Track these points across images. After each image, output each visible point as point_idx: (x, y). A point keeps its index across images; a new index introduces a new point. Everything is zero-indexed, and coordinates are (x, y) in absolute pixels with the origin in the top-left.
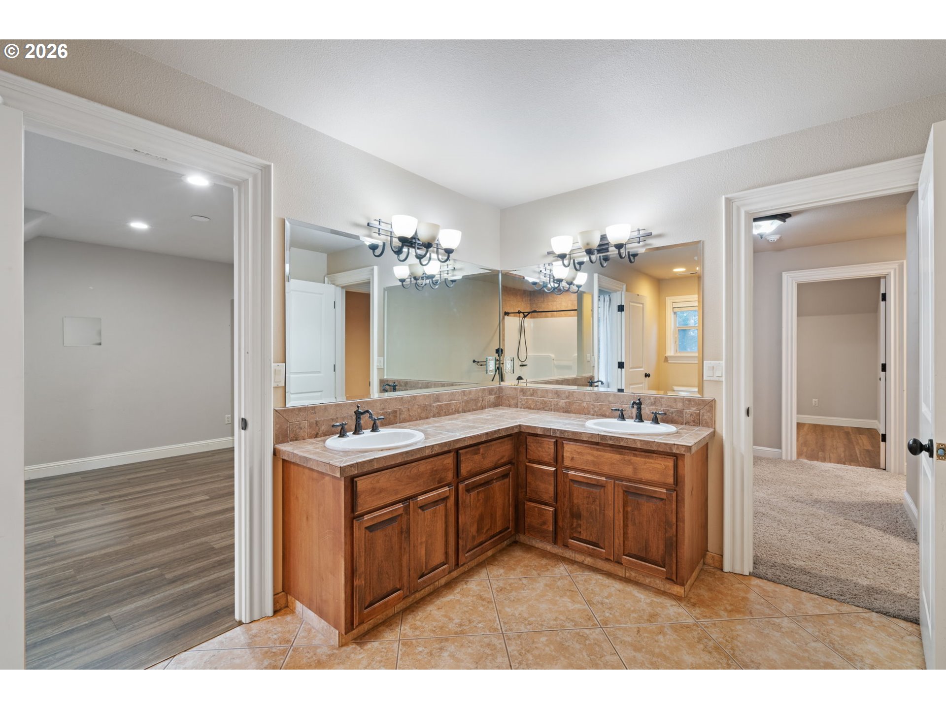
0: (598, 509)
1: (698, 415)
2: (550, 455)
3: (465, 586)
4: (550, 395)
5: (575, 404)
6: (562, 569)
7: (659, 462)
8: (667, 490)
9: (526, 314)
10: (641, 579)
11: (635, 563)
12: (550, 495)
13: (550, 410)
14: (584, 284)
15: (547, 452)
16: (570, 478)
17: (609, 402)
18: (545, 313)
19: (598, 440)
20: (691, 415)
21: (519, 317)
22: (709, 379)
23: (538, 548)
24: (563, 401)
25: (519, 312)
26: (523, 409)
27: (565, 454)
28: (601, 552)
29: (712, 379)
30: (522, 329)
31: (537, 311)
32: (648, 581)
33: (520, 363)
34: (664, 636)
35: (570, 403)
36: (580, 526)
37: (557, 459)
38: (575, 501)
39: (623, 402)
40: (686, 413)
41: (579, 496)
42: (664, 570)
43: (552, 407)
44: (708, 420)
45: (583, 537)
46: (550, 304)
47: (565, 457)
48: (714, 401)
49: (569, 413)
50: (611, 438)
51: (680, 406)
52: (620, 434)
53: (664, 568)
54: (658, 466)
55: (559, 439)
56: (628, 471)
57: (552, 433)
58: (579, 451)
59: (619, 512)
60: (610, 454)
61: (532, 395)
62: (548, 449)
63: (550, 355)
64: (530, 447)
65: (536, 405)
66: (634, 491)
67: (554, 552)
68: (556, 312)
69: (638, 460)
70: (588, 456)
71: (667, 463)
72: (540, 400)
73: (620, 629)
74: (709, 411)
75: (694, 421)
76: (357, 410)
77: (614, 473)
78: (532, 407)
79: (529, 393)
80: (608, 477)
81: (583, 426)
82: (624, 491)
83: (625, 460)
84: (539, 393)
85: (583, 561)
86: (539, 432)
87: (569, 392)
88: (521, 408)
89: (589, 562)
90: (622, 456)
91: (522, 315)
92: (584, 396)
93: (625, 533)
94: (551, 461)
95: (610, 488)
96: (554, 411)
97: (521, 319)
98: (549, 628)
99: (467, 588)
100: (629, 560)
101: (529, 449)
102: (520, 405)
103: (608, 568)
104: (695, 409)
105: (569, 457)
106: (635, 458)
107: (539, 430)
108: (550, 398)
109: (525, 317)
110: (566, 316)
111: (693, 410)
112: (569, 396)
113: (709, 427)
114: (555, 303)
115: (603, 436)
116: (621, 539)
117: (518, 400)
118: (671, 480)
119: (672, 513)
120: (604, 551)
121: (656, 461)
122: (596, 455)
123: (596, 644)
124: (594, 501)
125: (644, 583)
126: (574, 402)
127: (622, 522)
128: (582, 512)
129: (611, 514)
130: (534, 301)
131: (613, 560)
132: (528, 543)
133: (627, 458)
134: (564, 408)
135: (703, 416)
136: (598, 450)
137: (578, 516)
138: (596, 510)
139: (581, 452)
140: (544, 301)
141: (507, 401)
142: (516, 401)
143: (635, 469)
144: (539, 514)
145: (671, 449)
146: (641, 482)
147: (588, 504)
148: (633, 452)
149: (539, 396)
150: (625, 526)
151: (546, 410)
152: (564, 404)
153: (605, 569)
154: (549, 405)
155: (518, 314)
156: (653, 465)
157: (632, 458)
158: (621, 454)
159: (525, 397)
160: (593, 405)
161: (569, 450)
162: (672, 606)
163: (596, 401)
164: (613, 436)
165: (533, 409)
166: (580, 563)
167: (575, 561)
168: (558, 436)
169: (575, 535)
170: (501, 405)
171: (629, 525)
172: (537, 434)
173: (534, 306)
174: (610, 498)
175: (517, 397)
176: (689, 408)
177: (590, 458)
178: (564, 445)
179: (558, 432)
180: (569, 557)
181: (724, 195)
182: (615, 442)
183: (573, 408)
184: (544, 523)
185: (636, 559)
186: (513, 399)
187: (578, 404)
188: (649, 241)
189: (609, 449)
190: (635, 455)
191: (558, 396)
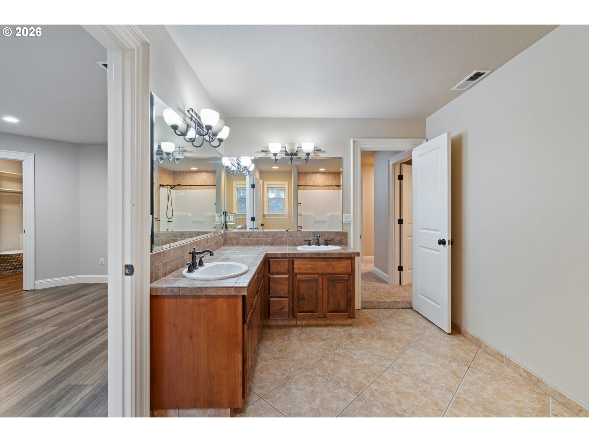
0: (314, 292)
1: (341, 240)
2: (285, 268)
3: (261, 357)
4: (261, 236)
5: (278, 240)
6: (295, 331)
7: (345, 262)
8: (348, 275)
9: (172, 186)
10: (332, 322)
11: (334, 315)
12: (286, 292)
13: (262, 244)
14: (252, 171)
15: (284, 267)
16: (298, 279)
17: (298, 237)
18: (184, 186)
19: (315, 256)
20: (338, 240)
21: (167, 188)
22: (345, 222)
23: (273, 325)
24: (270, 238)
25: (168, 185)
26: (242, 246)
27: (295, 266)
28: (316, 315)
29: (347, 222)
30: (169, 196)
31: (181, 184)
32: (335, 322)
33: (168, 220)
34: (362, 341)
35: (274, 239)
36: (304, 304)
37: (291, 270)
38: (301, 291)
39: (305, 236)
40: (336, 239)
41: (303, 288)
42: (347, 313)
43: (263, 243)
44: (345, 242)
45: (306, 309)
46: (188, 181)
47: (295, 268)
48: (347, 233)
49: (274, 245)
50: (322, 254)
51: (333, 236)
52: (324, 251)
53: (347, 312)
54: (345, 265)
55: (291, 259)
56: (330, 270)
57: (287, 256)
58: (303, 263)
59: (325, 291)
60: (320, 262)
61: (249, 236)
62: (284, 265)
63: (188, 214)
64: (272, 265)
65: (252, 242)
66: (333, 279)
67: (284, 324)
68: (192, 186)
69: (335, 263)
70: (308, 264)
71: (348, 262)
72: (255, 239)
73: (346, 345)
74: (345, 238)
75: (339, 243)
76: (194, 251)
77: (322, 272)
78: (249, 244)
79: (246, 235)
80: (319, 275)
81: (297, 250)
82: (328, 280)
83: (328, 264)
84: (254, 235)
85: (302, 324)
86: (279, 256)
87: (274, 233)
88: (241, 245)
89: (305, 323)
90: (327, 262)
91: (169, 187)
92: (283, 235)
93: (328, 301)
94: (286, 272)
95: (320, 280)
96: (264, 245)
97: (169, 190)
98: (322, 357)
99: (262, 357)
100: (330, 314)
101: (271, 267)
102: (240, 243)
103: (315, 323)
104: (339, 237)
105: (297, 267)
106: (334, 262)
107: (279, 255)
108: (261, 238)
109: (172, 188)
110: (200, 189)
111: (339, 238)
112: (274, 235)
113: (345, 245)
114: (192, 180)
115: (317, 253)
116: (326, 305)
117: (238, 240)
118: (350, 270)
119: (351, 285)
120: (317, 313)
121: (344, 262)
122: (313, 264)
123: (345, 354)
124: (312, 289)
125: (334, 324)
126: (277, 239)
127: (327, 296)
128: (305, 296)
129: (321, 294)
130: (176, 178)
131: (321, 317)
132: (266, 324)
133: (329, 263)
134: (270, 243)
135: (343, 240)
136: (314, 261)
137: (303, 299)
138: (313, 293)
139: (305, 264)
140: (183, 178)
141: (230, 242)
142: (237, 241)
143: (333, 268)
144: (279, 304)
145: (351, 255)
146: (336, 274)
147: (308, 291)
148: (332, 259)
149: (254, 237)
150: (328, 297)
151: (259, 245)
152: (271, 240)
153: (314, 324)
154: (261, 241)
155: (167, 186)
156: (342, 264)
157: (332, 262)
158: (326, 261)
159: (244, 238)
160: (289, 239)
161: (297, 264)
162: (351, 329)
163: (291, 237)
164: (323, 253)
165: (250, 245)
166: (300, 325)
167: (297, 325)
168: (292, 256)
169: (301, 310)
170: (226, 245)
171: (330, 297)
172: (279, 257)
173: (177, 181)
174: (320, 285)
175: (238, 239)
176: (337, 237)
177: (309, 266)
178: (294, 261)
179: (292, 255)
180: (293, 324)
181: (353, 138)
182: (324, 256)
183: (276, 242)
184: (282, 308)
185: (334, 313)
186: (235, 240)
187: (279, 240)
188: (319, 154)
189: (319, 260)
190: (333, 261)
191: (267, 236)
